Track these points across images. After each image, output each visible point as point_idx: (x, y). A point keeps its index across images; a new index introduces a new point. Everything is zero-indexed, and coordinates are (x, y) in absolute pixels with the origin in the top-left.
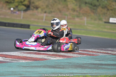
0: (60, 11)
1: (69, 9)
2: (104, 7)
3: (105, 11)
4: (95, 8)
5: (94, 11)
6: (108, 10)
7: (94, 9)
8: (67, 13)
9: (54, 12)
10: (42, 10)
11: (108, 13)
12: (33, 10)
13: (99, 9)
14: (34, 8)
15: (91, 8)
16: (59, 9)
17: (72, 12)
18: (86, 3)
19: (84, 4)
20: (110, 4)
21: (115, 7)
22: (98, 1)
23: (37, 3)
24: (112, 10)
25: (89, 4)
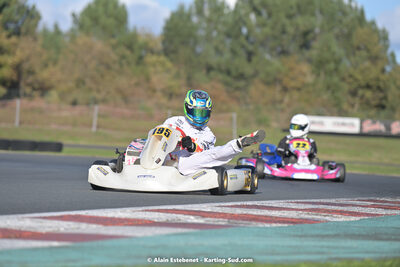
0: (126, 99)
1: (154, 91)
2: (272, 81)
3: (275, 92)
4: (241, 83)
5: (237, 93)
6: (285, 89)
7: (237, 89)
8: (150, 104)
9: (104, 101)
10: (62, 96)
11: (287, 99)
12: (30, 97)
13: (256, 89)
14: (34, 89)
15: (226, 84)
16: (119, 91)
17: (164, 101)
18: (209, 69)
19: (204, 72)
20: (291, 69)
21: (310, 79)
22: (249, 60)
23: (44, 75)
24: (299, 89)
25: (220, 71)
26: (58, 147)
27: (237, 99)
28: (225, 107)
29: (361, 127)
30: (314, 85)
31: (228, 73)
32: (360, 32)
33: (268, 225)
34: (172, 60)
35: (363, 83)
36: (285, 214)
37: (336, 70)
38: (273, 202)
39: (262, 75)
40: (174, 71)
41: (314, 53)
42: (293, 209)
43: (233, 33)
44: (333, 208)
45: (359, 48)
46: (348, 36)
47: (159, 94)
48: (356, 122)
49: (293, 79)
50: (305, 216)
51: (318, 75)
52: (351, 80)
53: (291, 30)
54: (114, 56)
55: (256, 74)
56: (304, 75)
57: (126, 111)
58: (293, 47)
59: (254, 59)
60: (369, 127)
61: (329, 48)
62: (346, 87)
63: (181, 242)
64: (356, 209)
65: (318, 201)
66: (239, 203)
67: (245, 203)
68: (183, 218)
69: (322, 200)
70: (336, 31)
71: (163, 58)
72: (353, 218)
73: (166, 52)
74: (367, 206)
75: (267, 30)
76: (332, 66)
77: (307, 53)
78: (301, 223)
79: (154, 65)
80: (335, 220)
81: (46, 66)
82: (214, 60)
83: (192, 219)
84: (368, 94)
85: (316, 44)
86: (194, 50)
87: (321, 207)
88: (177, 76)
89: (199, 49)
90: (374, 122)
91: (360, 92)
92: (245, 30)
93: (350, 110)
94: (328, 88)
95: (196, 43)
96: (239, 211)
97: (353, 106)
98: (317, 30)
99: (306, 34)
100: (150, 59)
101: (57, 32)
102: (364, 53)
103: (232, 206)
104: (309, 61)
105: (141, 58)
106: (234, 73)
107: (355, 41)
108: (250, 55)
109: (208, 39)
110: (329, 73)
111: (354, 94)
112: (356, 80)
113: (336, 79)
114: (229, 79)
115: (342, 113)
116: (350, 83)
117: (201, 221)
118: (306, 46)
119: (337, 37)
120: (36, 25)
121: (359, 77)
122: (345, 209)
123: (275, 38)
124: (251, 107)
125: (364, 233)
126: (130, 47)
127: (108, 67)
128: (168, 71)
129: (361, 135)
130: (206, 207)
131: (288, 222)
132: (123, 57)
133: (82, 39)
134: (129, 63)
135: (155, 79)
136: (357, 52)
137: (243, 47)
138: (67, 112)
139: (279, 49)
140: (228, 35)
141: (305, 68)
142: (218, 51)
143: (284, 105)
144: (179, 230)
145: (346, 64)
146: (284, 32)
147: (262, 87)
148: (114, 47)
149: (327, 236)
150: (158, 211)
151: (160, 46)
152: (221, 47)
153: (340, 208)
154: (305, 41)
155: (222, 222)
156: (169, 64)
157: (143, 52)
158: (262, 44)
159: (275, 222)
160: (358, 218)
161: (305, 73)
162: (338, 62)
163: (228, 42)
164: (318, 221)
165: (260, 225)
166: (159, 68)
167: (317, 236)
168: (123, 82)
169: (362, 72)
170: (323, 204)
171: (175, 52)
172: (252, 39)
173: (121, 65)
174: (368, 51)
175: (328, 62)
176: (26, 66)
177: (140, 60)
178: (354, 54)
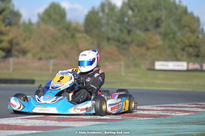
0: (66, 56)
2: (141, 44)
3: (143, 50)
4: (125, 46)
5: (124, 51)
6: (148, 49)
7: (124, 49)
9: (55, 57)
10: (34, 55)
11: (149, 54)
12: (17, 56)
13: (133, 49)
14: (19, 52)
15: (118, 47)
16: (63, 52)
18: (109, 39)
19: (106, 41)
20: (151, 38)
21: (160, 43)
22: (129, 34)
23: (24, 45)
24: (155, 48)
25: (114, 40)
26: (33, 82)
27: (124, 54)
28: (117, 58)
29: (188, 66)
31: (119, 41)
32: (185, 18)
33: (142, 119)
34: (89, 36)
35: (188, 44)
36: (151, 113)
37: (174, 38)
38: (145, 106)
39: (136, 42)
40: (90, 41)
41: (162, 29)
42: (155, 110)
43: (120, 20)
44: (176, 109)
45: (185, 27)
46: (179, 20)
48: (185, 64)
49: (152, 43)
50: (161, 113)
51: (165, 41)
53: (150, 18)
54: (60, 34)
55: (132, 41)
57: (67, 63)
58: (151, 27)
59: (131, 34)
60: (192, 66)
61: (170, 27)
62: (179, 46)
64: (187, 109)
65: (167, 105)
69: (170, 105)
70: (173, 18)
71: (84, 35)
72: (186, 114)
73: (87, 31)
75: (138, 19)
76: (171, 36)
77: (159, 30)
78: (159, 117)
79: (80, 38)
80: (177, 115)
81: (25, 40)
82: (111, 35)
84: (191, 50)
85: (163, 25)
86: (100, 30)
87: (169, 108)
88: (92, 43)
89: (103, 30)
90: (194, 64)
91: (187, 49)
92: (126, 19)
93: (181, 58)
94: (170, 47)
95: (101, 26)
97: (182, 56)
98: (163, 18)
99: (157, 20)
101: (30, 23)
104: (160, 34)
106: (121, 41)
107: (183, 23)
108: (129, 32)
109: (108, 24)
110: (170, 40)
111: (183, 49)
112: (184, 42)
113: (174, 43)
114: (119, 44)
115: (178, 60)
116: (181, 45)
118: (158, 26)
119: (174, 21)
120: (19, 20)
121: (185, 40)
122: (182, 109)
123: (142, 22)
124: (131, 58)
125: (192, 121)
126: (68, 29)
127: (57, 40)
128: (88, 41)
129: (188, 71)
131: (153, 117)
132: (64, 35)
133: (43, 26)
134: (67, 38)
135: (81, 45)
136: (184, 29)
137: (126, 28)
138: (37, 64)
139: (144, 28)
140: (118, 22)
141: (158, 37)
142: (113, 30)
143: (147, 57)
144: (97, 123)
145: (179, 35)
146: (146, 19)
147: (136, 48)
148: (60, 30)
151: (82, 28)
152: (114, 28)
153: (179, 109)
154: (157, 23)
155: (119, 118)
156: (88, 38)
157: (74, 32)
158: (136, 26)
159: (148, 117)
160: (188, 114)
161: (158, 40)
162: (174, 34)
163: (118, 26)
164: (168, 116)
165: (139, 119)
166: (83, 40)
167: (168, 123)
168: (65, 47)
169: (187, 38)
171: (90, 31)
172: (130, 23)
173: (63, 39)
174: (190, 28)
176: (15, 41)
177: (73, 36)
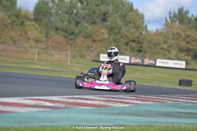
0: (14, 43)
1: (29, 39)
2: (88, 36)
3: (89, 42)
4: (73, 37)
5: (70, 42)
6: (94, 41)
7: (71, 39)
8: (27, 45)
9: (3, 43)
11: (94, 46)
13: (80, 40)
15: (65, 37)
17: (34, 44)
18: (57, 29)
19: (54, 30)
20: (97, 31)
21: (106, 36)
22: (77, 26)
24: (101, 41)
25: (63, 31)
27: (71, 45)
28: (64, 48)
29: (130, 61)
30: (108, 39)
31: (67, 31)
32: (131, 14)
33: (85, 108)
34: (38, 24)
35: (132, 39)
37: (119, 32)
39: (83, 33)
40: (39, 29)
41: (108, 24)
43: (69, 12)
44: (117, 100)
45: (130, 22)
46: (125, 16)
47: (31, 40)
48: (128, 58)
49: (98, 36)
50: (103, 103)
51: (110, 34)
52: (126, 37)
53: (97, 12)
54: (9, 21)
56: (104, 34)
57: (15, 49)
58: (98, 20)
59: (80, 25)
60: (134, 61)
61: (116, 21)
62: (123, 41)
63: (42, 115)
64: (127, 101)
65: (109, 96)
66: (71, 97)
67: (74, 97)
68: (43, 103)
69: (111, 96)
70: (119, 13)
71: (34, 23)
72: (126, 105)
73: (36, 20)
74: (133, 99)
75: (86, 11)
76: (117, 30)
77: (105, 24)
78: (101, 107)
79: (29, 26)
80: (117, 106)
82: (59, 25)
83: (48, 104)
84: (134, 45)
85: (109, 19)
86: (49, 20)
87: (111, 99)
88: (41, 32)
89: (52, 19)
90: (136, 59)
91: (130, 43)
92: (75, 11)
93: (125, 52)
94: (115, 41)
95: (51, 16)
96: (71, 100)
97: (126, 50)
98: (110, 12)
99: (105, 14)
100: (27, 23)
102: (132, 25)
103: (67, 98)
104: (106, 27)
105: (23, 22)
106: (69, 32)
107: (128, 19)
108: (77, 23)
109: (57, 14)
110: (115, 34)
111: (127, 44)
112: (128, 37)
113: (118, 37)
114: (67, 34)
115: (121, 53)
116: (125, 39)
117: (52, 105)
118: (104, 20)
119: (120, 16)
121: (130, 36)
122: (122, 100)
123: (90, 15)
124: (77, 49)
126: (17, 16)
128: (36, 29)
129: (130, 64)
130: (55, 98)
132: (14, 21)
134: (16, 25)
135: (29, 33)
136: (129, 24)
137: (74, 19)
139: (92, 21)
140: (67, 13)
141: (104, 31)
142: (61, 21)
143: (93, 49)
144: (41, 109)
145: (124, 29)
146: (94, 13)
147: (82, 39)
148: (9, 16)
149: (114, 114)
150: (31, 99)
151: (32, 17)
152: (63, 18)
153: (120, 100)
154: (104, 17)
155: (63, 106)
156: (37, 26)
157: (24, 20)
158: (84, 18)
159: (89, 106)
160: (128, 105)
161: (104, 33)
162: (120, 28)
163: (67, 16)
164: (109, 106)
165: (82, 108)
166: (32, 28)
168: (13, 34)
169: (131, 34)
170: (112, 98)
171: (40, 20)
172: (78, 16)
173: (13, 25)
174: (134, 24)
175: (115, 28)
178: (128, 25)
